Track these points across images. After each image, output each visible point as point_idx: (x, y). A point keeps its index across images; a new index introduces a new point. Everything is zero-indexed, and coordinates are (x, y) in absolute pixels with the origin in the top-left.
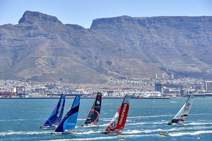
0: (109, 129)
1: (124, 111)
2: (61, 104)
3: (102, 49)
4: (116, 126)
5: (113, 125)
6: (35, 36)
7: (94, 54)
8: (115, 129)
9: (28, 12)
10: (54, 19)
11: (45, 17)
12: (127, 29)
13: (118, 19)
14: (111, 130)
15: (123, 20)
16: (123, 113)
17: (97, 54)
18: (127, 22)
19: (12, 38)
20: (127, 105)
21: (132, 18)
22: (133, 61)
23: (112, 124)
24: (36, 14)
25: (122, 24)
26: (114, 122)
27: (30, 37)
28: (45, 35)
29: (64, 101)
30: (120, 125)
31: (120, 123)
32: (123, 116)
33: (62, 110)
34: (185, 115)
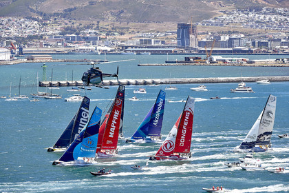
0: (161, 153)
1: (186, 124)
2: (160, 106)
4: (173, 148)
5: (168, 146)
8: (172, 152)
14: (166, 154)
16: (184, 127)
20: (191, 114)
23: (166, 145)
26: (169, 142)
29: (164, 101)
30: (182, 146)
31: (182, 144)
32: (184, 132)
33: (162, 115)
34: (267, 133)
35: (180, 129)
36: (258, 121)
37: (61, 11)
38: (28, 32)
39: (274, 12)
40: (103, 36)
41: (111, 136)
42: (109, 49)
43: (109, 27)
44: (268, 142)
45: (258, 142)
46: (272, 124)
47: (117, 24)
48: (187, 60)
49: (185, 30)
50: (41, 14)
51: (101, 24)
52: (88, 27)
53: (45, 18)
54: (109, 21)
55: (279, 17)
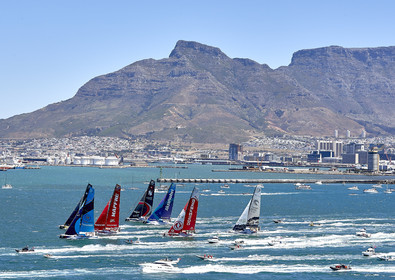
0: (173, 230)
1: (192, 208)
3: (275, 94)
4: (182, 227)
5: (178, 225)
6: (179, 75)
7: (262, 101)
8: (181, 230)
9: (182, 41)
10: (216, 52)
11: (203, 49)
12: (335, 65)
13: (323, 50)
14: (176, 231)
15: (329, 53)
16: (191, 211)
17: (267, 100)
18: (336, 55)
19: (149, 78)
20: (196, 201)
21: (344, 50)
22: (316, 112)
23: (176, 225)
24: (191, 45)
25: (328, 59)
26: (179, 222)
27: (173, 76)
28: (193, 74)
30: (189, 225)
31: (189, 223)
32: (191, 214)
33: (172, 203)
34: (255, 218)
35: (187, 212)
36: (247, 208)
37: (144, 133)
38: (122, 147)
39: (291, 138)
40: (174, 151)
41: (113, 215)
42: (182, 160)
43: (178, 146)
44: (256, 226)
45: (248, 225)
46: (259, 211)
47: (183, 144)
48: (245, 168)
49: (234, 149)
50: (130, 135)
51: (172, 143)
52: (163, 145)
53: (133, 138)
54: (177, 142)
55: (295, 142)
